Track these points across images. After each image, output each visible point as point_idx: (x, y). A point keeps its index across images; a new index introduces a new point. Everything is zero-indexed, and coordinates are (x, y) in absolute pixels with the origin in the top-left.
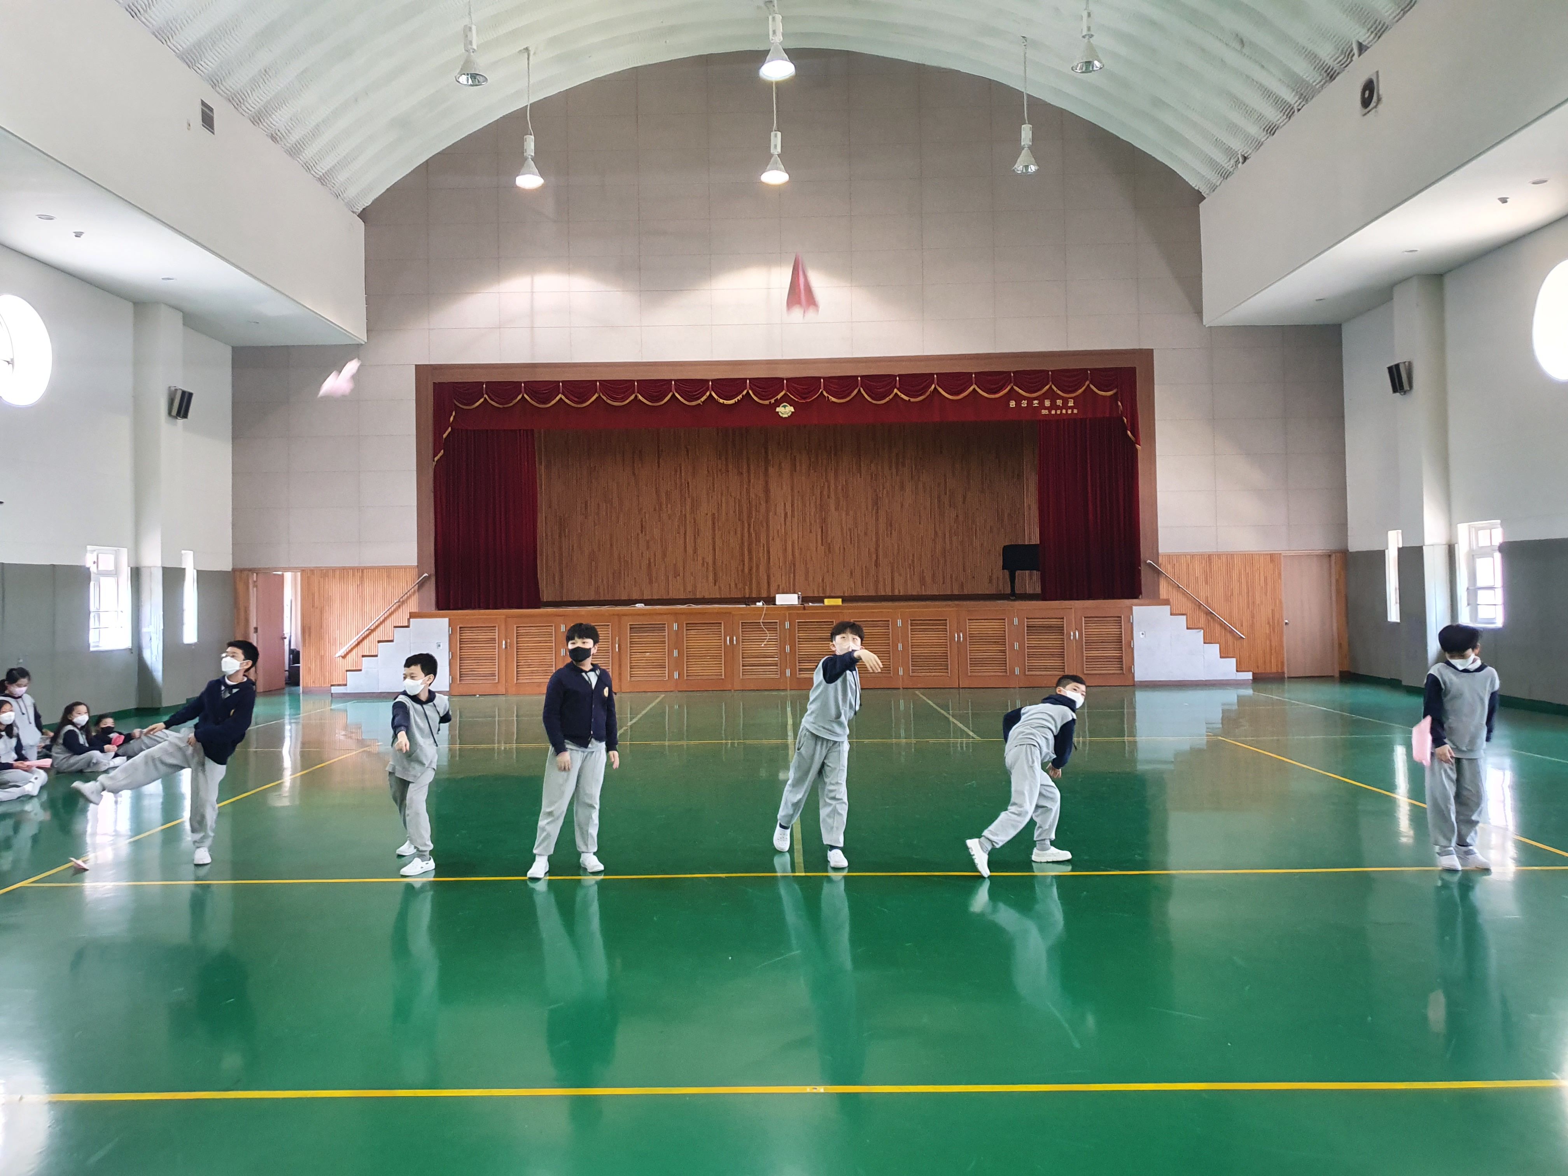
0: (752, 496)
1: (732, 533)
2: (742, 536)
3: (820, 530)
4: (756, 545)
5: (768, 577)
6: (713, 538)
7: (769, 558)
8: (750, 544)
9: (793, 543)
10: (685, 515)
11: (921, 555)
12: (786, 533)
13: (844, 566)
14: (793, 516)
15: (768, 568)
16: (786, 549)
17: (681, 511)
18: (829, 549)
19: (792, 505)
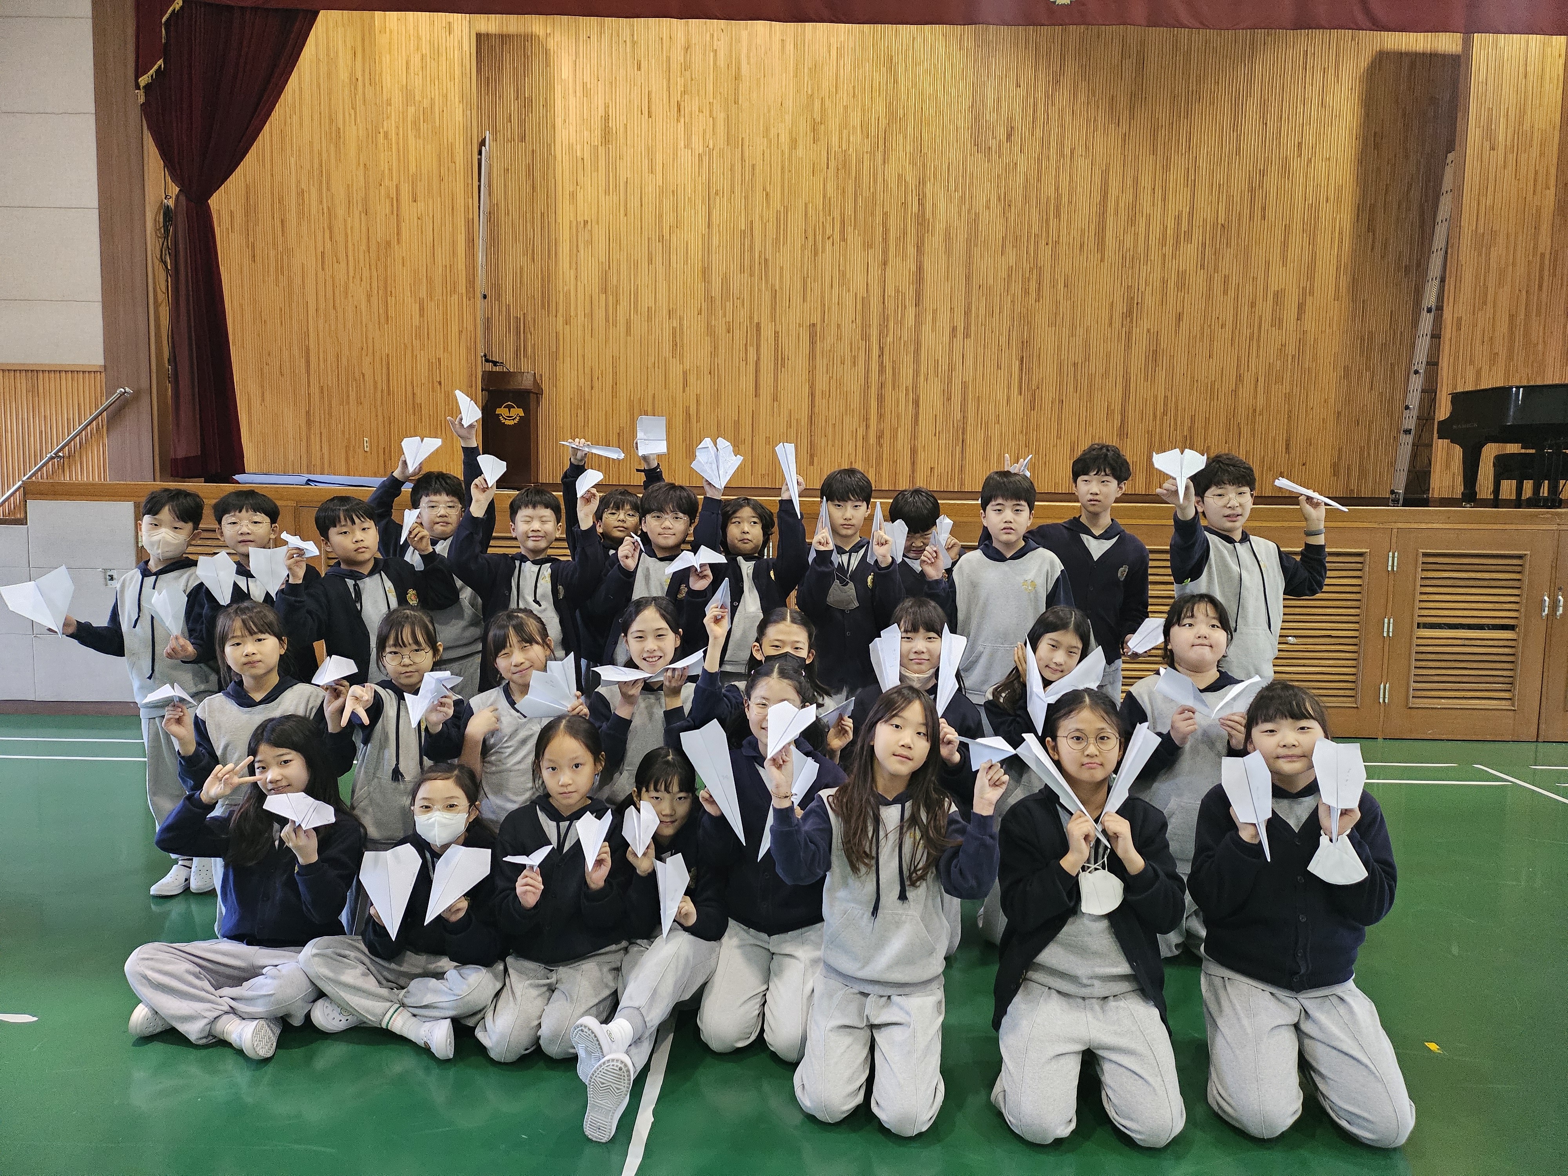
0: (890, 291)
1: (848, 362)
2: (867, 372)
3: (1017, 363)
4: (894, 388)
5: (914, 451)
6: (812, 370)
7: (917, 415)
8: (882, 386)
9: (965, 385)
10: (758, 324)
11: (1207, 420)
12: (951, 368)
13: (1059, 437)
14: (967, 335)
15: (914, 437)
16: (949, 399)
17: (751, 318)
18: (1032, 404)
19: (967, 313)
